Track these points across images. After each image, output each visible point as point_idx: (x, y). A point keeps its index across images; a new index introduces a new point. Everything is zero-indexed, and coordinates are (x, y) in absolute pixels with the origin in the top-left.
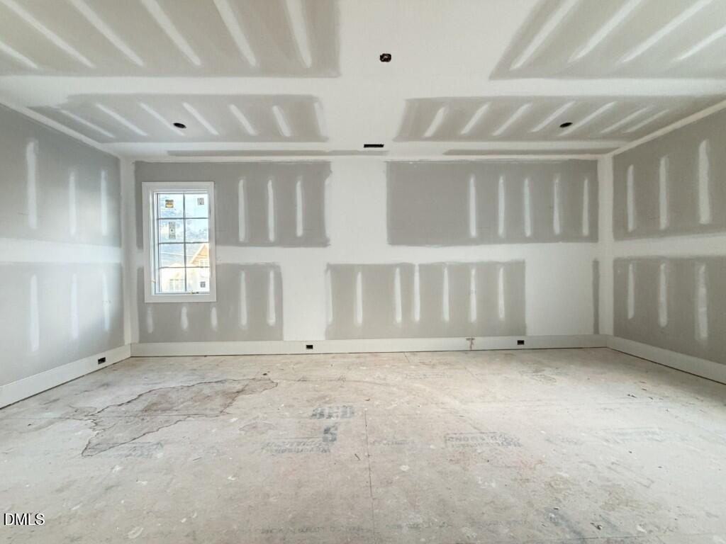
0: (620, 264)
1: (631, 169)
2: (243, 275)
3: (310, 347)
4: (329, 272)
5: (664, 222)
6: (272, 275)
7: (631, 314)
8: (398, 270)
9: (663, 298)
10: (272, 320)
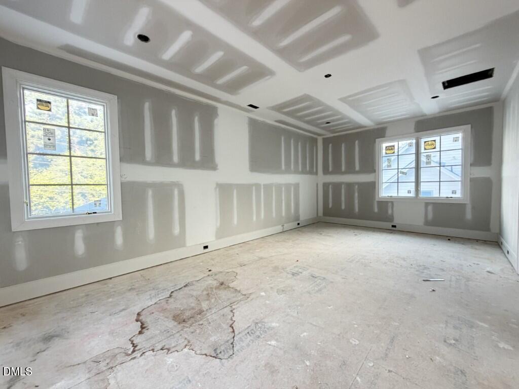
0: (326, 186)
1: (330, 145)
2: (150, 193)
3: (206, 247)
4: (218, 190)
5: (343, 168)
6: (176, 192)
7: (330, 206)
8: (254, 188)
9: (343, 198)
10: (177, 230)
